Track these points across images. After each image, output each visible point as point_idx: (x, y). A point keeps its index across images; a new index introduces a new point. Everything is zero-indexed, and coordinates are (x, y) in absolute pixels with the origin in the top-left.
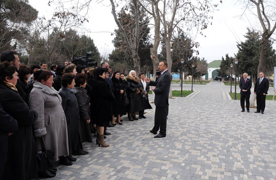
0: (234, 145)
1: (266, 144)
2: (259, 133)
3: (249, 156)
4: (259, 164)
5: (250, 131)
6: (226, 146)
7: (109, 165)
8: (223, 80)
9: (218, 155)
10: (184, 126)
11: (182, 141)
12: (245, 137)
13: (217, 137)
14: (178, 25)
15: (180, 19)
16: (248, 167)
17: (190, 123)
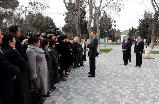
0: (139, 82)
2: (154, 74)
3: (149, 88)
4: (155, 94)
5: (148, 73)
6: (135, 82)
7: (62, 96)
9: (130, 88)
10: (108, 70)
11: (107, 80)
12: (146, 77)
13: (129, 77)
14: (103, 9)
15: (104, 6)
16: (149, 96)
17: (111, 68)
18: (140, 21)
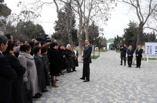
0: (127, 85)
1: (144, 84)
2: (139, 79)
3: (136, 91)
4: (142, 95)
5: (134, 77)
6: (123, 86)
7: (61, 97)
8: (115, 49)
9: (120, 91)
10: (98, 75)
11: (99, 83)
12: (132, 81)
13: (118, 81)
14: (92, 19)
15: (93, 15)
16: (137, 97)
17: (101, 74)
18: (125, 30)
